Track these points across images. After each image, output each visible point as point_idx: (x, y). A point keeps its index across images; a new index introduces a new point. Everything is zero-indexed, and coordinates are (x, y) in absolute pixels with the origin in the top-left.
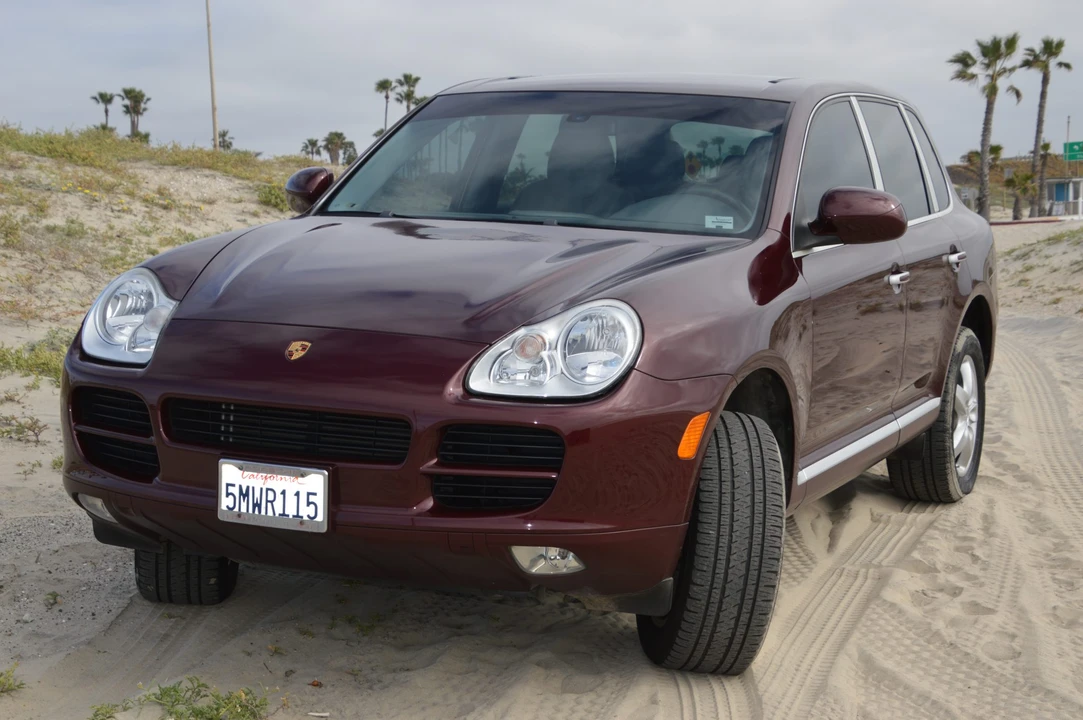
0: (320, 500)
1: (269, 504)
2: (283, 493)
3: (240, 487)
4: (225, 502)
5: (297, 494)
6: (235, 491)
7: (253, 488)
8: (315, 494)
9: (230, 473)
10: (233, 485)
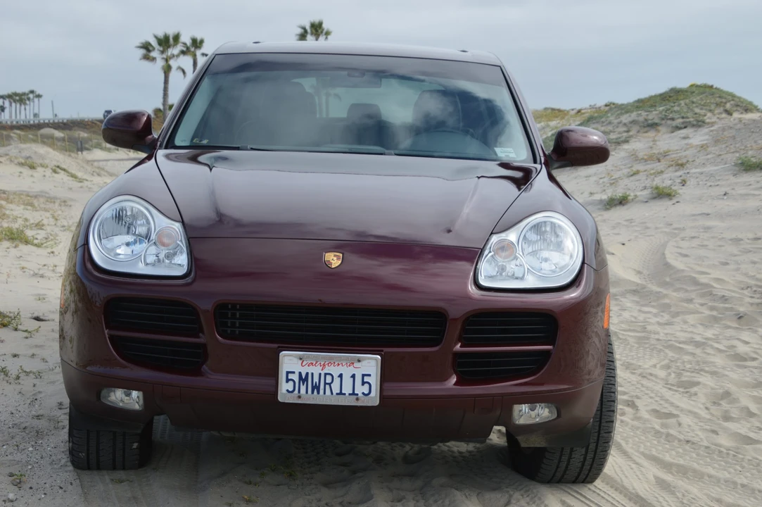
0: (374, 380)
1: (327, 387)
2: (341, 376)
3: (300, 373)
4: (284, 387)
5: (353, 376)
6: (295, 377)
7: (312, 374)
8: (369, 375)
9: (290, 362)
10: (294, 372)
